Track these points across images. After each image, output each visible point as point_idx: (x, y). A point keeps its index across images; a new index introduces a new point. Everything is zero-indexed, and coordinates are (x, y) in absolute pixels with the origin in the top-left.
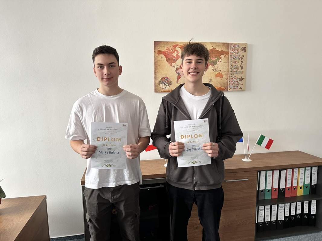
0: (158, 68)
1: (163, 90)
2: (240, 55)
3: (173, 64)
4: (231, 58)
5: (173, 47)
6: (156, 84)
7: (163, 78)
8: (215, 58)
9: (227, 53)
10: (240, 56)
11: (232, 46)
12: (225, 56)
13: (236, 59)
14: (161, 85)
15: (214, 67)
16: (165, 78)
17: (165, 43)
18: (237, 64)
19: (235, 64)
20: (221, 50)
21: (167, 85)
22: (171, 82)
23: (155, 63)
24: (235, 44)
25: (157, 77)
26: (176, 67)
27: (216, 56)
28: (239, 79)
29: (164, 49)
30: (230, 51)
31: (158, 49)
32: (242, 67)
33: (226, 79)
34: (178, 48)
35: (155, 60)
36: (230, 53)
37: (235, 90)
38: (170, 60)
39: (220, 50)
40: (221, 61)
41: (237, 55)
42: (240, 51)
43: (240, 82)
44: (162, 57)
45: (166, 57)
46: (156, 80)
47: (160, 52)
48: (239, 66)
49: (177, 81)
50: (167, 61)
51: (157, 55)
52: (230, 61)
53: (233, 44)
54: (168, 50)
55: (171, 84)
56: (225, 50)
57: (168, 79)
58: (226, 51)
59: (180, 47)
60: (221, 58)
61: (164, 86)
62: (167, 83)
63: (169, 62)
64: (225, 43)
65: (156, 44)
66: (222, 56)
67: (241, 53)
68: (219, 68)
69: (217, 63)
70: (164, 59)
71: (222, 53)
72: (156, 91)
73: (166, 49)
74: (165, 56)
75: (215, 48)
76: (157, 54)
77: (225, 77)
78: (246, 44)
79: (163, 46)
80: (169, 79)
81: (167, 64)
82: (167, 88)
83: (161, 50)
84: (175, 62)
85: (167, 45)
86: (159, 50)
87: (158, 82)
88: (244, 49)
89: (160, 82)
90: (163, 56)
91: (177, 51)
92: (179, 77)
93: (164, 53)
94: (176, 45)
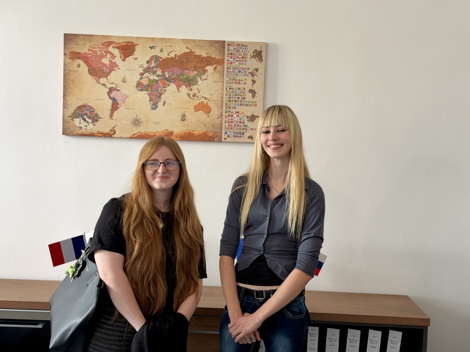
0: (71, 86)
1: (80, 132)
2: (248, 67)
3: (103, 80)
4: (228, 72)
5: (103, 45)
6: (66, 118)
7: (82, 106)
8: (193, 71)
9: (221, 62)
10: (249, 69)
11: (232, 48)
12: (215, 69)
13: (239, 74)
14: (77, 121)
15: (191, 90)
16: (85, 106)
17: (86, 39)
18: (242, 86)
19: (238, 86)
20: (206, 55)
21: (90, 121)
22: (97, 115)
24: (239, 43)
25: (69, 103)
26: (109, 86)
27: (196, 68)
28: (248, 117)
29: (84, 49)
30: (226, 58)
31: (72, 48)
32: (252, 92)
33: (218, 116)
34: (114, 47)
35: (65, 70)
36: (226, 62)
37: (238, 139)
38: (97, 72)
39: (204, 55)
40: (206, 79)
41: (243, 66)
42: (248, 59)
43: (250, 125)
44: (79, 65)
45: (87, 66)
46: (65, 110)
47: (75, 56)
48: (247, 90)
49: (111, 115)
50: (91, 73)
51: (69, 61)
52: (226, 79)
53: (233, 42)
54: (92, 51)
55: (97, 121)
56: (215, 55)
57: (91, 110)
58: (218, 57)
59: (116, 46)
60: (205, 71)
61: (83, 124)
62: (89, 118)
63: (93, 75)
64: (216, 41)
65: (68, 38)
66: (210, 69)
67: (252, 63)
68: (201, 92)
69: (198, 82)
70: (84, 68)
71: (209, 61)
72: (64, 133)
73: (89, 50)
74: (86, 62)
75: (193, 51)
76: (70, 58)
77: (215, 112)
79: (81, 43)
80: (94, 109)
81: (90, 79)
82: (88, 128)
83: (78, 51)
84: (106, 75)
85: (91, 42)
86: (74, 51)
87: (70, 115)
88: (258, 55)
89: (75, 116)
90: (81, 62)
91: (112, 54)
92: (115, 106)
93: (85, 58)
94: (108, 42)
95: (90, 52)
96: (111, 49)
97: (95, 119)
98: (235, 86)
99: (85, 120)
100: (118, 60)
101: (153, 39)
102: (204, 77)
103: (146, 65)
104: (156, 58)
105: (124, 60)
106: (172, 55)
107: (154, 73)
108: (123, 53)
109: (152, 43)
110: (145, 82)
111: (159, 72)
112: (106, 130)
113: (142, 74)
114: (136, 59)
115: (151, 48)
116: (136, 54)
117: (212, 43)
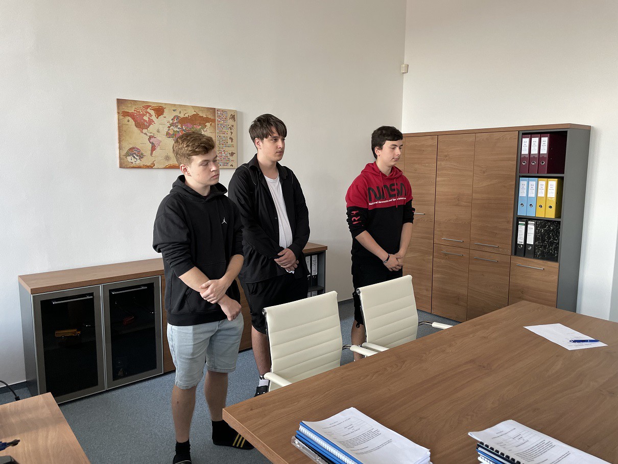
0: (124, 134)
1: (132, 166)
3: (145, 131)
4: (218, 127)
5: (144, 107)
6: (122, 157)
7: (132, 148)
8: (199, 125)
10: (228, 125)
11: (219, 112)
12: (211, 125)
13: (224, 128)
14: (129, 158)
16: (134, 148)
17: (133, 103)
18: (225, 135)
19: (223, 135)
21: (138, 158)
22: (142, 154)
23: (119, 127)
24: (223, 110)
25: (123, 146)
26: (149, 134)
28: (230, 154)
29: (131, 110)
30: (217, 118)
31: (123, 109)
32: (231, 139)
34: (151, 109)
35: (119, 124)
36: (216, 121)
37: (225, 167)
38: (141, 125)
39: (205, 116)
41: (226, 123)
42: (228, 119)
43: (231, 158)
44: (129, 120)
45: (134, 121)
46: (121, 151)
47: (125, 114)
48: (229, 138)
49: (152, 154)
50: (136, 126)
51: (121, 117)
52: (217, 131)
53: (220, 109)
54: (137, 111)
55: (142, 158)
56: (210, 117)
57: (138, 151)
58: (212, 118)
59: (152, 108)
60: (206, 126)
61: (133, 160)
62: (137, 156)
63: (138, 127)
65: (120, 102)
66: (208, 124)
67: (230, 122)
70: (132, 122)
71: (207, 120)
72: (121, 166)
73: (135, 110)
74: (133, 119)
75: (198, 113)
76: (122, 115)
78: (235, 111)
79: (130, 105)
80: (140, 150)
81: (136, 130)
82: (137, 163)
83: (128, 111)
84: (147, 127)
85: (136, 105)
86: (124, 111)
87: (124, 154)
88: (233, 117)
89: (127, 155)
90: (130, 118)
91: (150, 114)
92: (153, 148)
93: (132, 115)
94: (147, 106)
95: (135, 112)
96: (149, 110)
97: (141, 156)
98: (222, 135)
99: (135, 158)
100: (154, 118)
101: (175, 105)
102: (205, 130)
103: (171, 122)
104: (178, 117)
105: (157, 118)
106: (187, 115)
107: (177, 126)
108: (157, 113)
109: (175, 107)
110: (171, 132)
111: (179, 126)
112: (149, 164)
113: (169, 127)
114: (165, 117)
115: (174, 110)
116: (165, 114)
117: (209, 109)
